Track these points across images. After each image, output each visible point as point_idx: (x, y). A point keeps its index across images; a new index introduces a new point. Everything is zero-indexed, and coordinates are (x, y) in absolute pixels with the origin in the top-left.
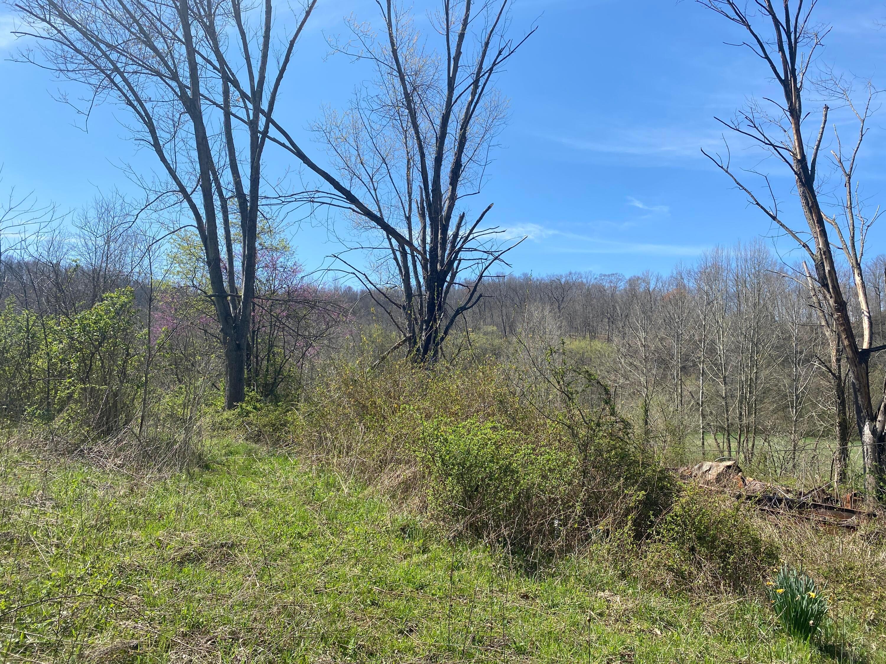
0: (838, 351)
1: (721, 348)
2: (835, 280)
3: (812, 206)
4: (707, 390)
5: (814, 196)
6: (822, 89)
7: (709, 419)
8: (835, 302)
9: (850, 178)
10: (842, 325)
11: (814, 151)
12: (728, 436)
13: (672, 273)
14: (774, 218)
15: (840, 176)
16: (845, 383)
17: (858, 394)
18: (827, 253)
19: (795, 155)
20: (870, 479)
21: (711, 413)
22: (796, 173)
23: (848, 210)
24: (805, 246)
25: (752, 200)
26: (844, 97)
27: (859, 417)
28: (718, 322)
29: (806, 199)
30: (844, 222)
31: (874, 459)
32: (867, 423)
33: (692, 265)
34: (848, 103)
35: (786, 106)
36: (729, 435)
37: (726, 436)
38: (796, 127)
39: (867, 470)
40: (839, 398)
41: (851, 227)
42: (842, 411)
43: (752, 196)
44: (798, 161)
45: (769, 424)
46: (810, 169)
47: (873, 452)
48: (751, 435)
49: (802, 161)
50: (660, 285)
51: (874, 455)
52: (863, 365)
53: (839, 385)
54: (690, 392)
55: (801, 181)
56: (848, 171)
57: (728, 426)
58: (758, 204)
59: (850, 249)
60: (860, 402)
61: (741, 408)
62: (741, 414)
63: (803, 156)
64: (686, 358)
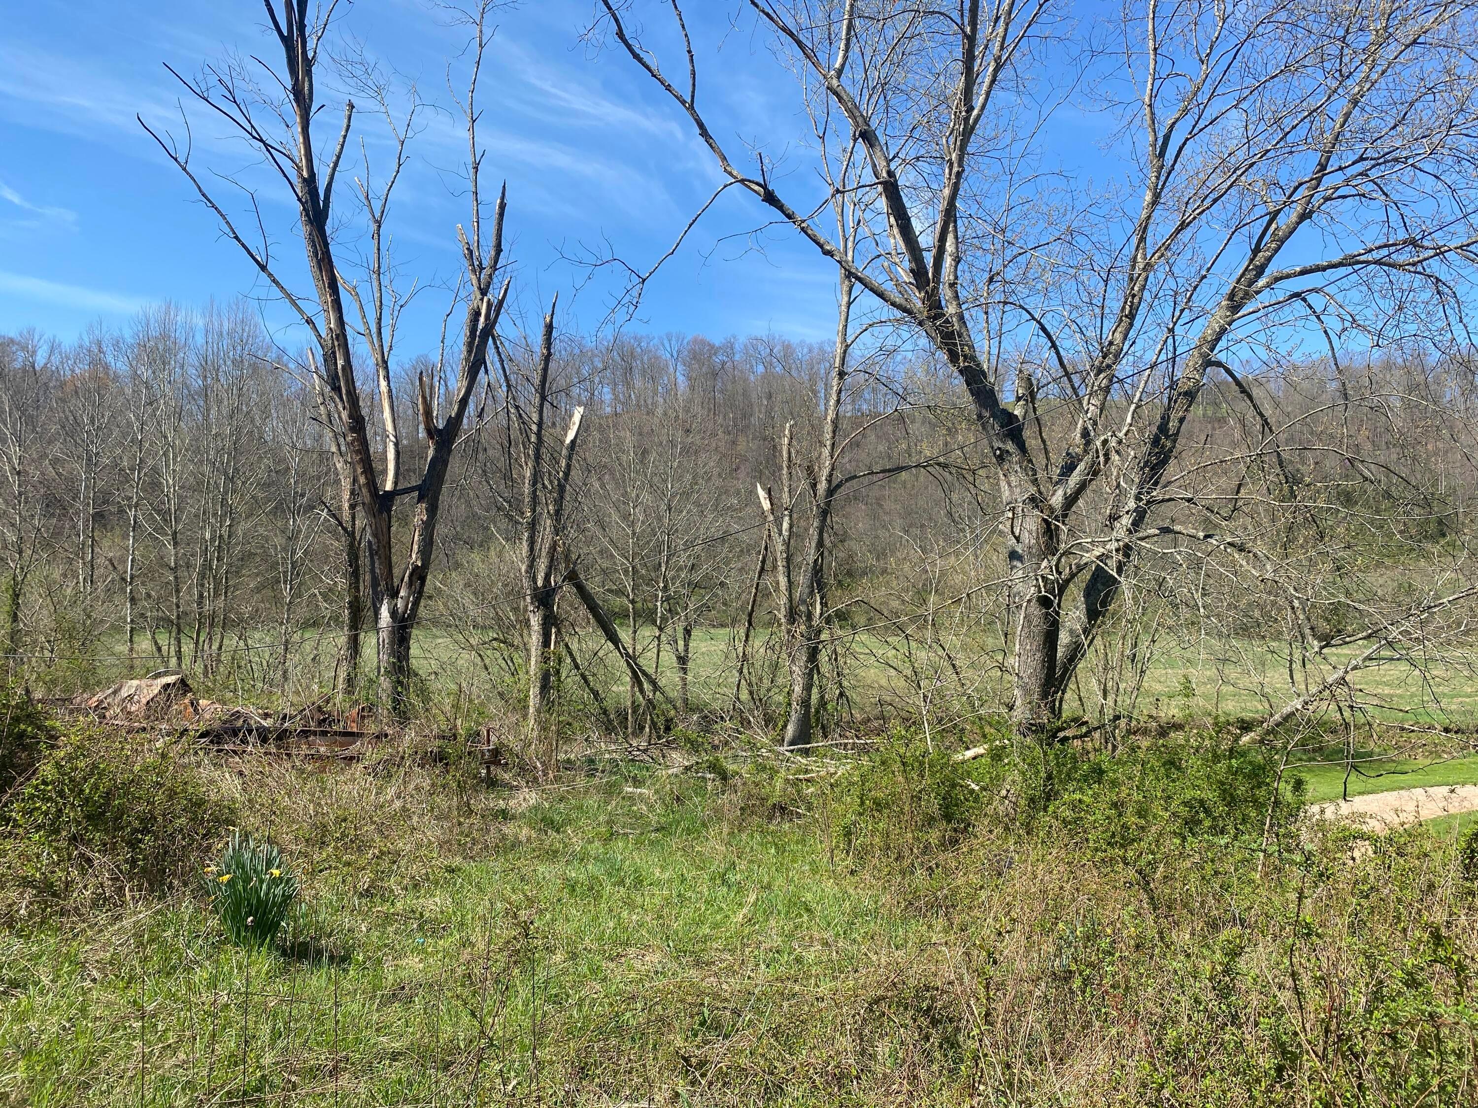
0: (352, 493)
1: (171, 482)
2: (350, 382)
3: (322, 260)
4: (143, 557)
5: (326, 245)
6: (347, 73)
7: (144, 607)
8: (350, 417)
9: (379, 227)
10: (358, 452)
11: (329, 171)
12: (179, 633)
13: (81, 338)
14: (263, 268)
15: (365, 221)
16: (359, 544)
17: (376, 557)
18: (341, 338)
19: (299, 169)
20: (385, 683)
21: (149, 596)
22: (299, 200)
23: (375, 276)
24: (309, 321)
25: (228, 230)
26: (379, 98)
27: (375, 592)
28: (166, 437)
29: (314, 246)
30: (367, 293)
31: (392, 653)
32: (385, 602)
33: (120, 330)
34: (383, 109)
35: (289, 84)
36: (179, 631)
37: (174, 634)
38: (302, 122)
39: (382, 670)
40: (351, 566)
41: (378, 304)
42: (354, 585)
43: (227, 222)
44: (304, 180)
45: (246, 610)
46: (322, 197)
47: (392, 643)
48: (218, 630)
49: (310, 182)
50: (56, 360)
51: (393, 648)
52: (385, 515)
53: (351, 545)
54: (110, 560)
55: (307, 215)
56: (378, 215)
57: (178, 617)
58: (237, 238)
59: (375, 336)
60: (377, 571)
61: (203, 585)
62: (201, 596)
63: (312, 174)
64: (104, 498)
